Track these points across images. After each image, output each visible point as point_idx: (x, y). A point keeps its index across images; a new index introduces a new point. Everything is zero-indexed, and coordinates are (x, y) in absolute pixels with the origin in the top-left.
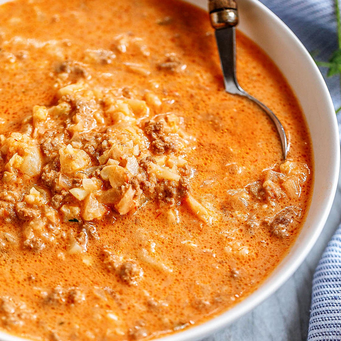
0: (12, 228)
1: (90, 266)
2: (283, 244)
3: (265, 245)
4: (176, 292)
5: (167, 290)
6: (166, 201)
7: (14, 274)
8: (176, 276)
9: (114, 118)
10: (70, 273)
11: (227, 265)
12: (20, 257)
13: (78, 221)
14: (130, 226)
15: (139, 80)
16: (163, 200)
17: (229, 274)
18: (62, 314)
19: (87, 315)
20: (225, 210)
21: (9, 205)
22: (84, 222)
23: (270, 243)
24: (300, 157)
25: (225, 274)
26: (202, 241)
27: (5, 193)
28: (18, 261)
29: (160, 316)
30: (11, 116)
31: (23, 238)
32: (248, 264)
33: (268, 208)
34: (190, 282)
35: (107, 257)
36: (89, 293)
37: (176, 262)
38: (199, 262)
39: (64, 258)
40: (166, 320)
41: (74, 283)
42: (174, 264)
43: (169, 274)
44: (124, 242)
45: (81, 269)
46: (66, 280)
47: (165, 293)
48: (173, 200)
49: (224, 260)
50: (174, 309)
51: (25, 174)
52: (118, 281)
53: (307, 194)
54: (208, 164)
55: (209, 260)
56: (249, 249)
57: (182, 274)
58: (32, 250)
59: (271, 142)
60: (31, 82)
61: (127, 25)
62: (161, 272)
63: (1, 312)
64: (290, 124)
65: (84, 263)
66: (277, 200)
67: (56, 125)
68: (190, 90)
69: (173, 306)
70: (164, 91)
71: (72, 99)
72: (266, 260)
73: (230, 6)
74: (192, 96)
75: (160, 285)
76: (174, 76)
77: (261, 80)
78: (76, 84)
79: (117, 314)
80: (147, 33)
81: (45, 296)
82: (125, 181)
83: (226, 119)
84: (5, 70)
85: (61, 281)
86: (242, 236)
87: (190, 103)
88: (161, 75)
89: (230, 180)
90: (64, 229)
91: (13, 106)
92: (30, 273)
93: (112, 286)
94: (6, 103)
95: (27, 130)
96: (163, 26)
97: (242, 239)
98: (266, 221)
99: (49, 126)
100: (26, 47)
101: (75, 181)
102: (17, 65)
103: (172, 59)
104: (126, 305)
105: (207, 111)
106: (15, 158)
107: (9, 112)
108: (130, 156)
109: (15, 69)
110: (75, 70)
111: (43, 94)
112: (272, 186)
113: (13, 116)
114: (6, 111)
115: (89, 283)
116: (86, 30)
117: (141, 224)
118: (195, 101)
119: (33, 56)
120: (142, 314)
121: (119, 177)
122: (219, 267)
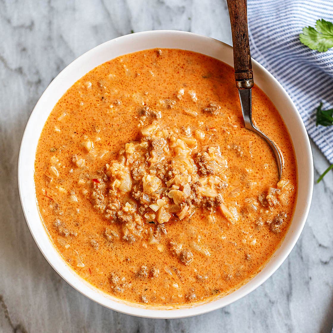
0: (115, 226)
1: (162, 252)
2: (277, 237)
3: (266, 238)
4: (213, 270)
5: (207, 267)
6: (207, 209)
7: (117, 257)
8: (213, 258)
9: (176, 151)
10: (150, 256)
11: (243, 252)
12: (120, 246)
13: (154, 223)
14: (185, 225)
15: (191, 120)
16: (205, 208)
17: (244, 257)
18: (146, 284)
19: (161, 284)
20: (243, 213)
21: (113, 212)
22: (158, 224)
23: (269, 236)
24: (290, 175)
25: (242, 257)
26: (229, 235)
27: (110, 205)
28: (119, 248)
29: (203, 285)
30: (112, 147)
31: (122, 234)
32: (256, 251)
33: (269, 213)
34: (221, 263)
35: (172, 246)
36: (162, 270)
38: (227, 249)
39: (146, 247)
40: (207, 288)
41: (153, 263)
42: (212, 250)
43: (209, 258)
44: (182, 235)
45: (157, 254)
46: (148, 261)
47: (207, 270)
48: (212, 209)
49: (242, 248)
50: (212, 280)
51: (122, 191)
52: (179, 262)
53: (293, 203)
55: (233, 248)
56: (257, 241)
57: (217, 257)
58: (127, 242)
59: (271, 165)
60: (123, 122)
61: (183, 78)
62: (204, 256)
63: (110, 283)
64: (284, 152)
65: (159, 250)
66: (275, 207)
67: (140, 156)
68: (223, 127)
69: (211, 279)
70: (206, 128)
71: (149, 139)
72: (267, 248)
73: (249, 77)
74: (224, 131)
75: (203, 264)
76: (213, 117)
77: (267, 120)
78: (152, 125)
79: (178, 284)
80: (195, 84)
81: (136, 272)
82: (183, 201)
83: (244, 148)
84: (107, 114)
85: (145, 261)
86: (253, 231)
87: (222, 136)
88: (205, 116)
89: (246, 192)
90: (146, 227)
91: (113, 140)
92: (127, 256)
93: (175, 265)
94: (108, 138)
95: (122, 160)
96: (206, 79)
97: (253, 233)
98: (267, 222)
99: (136, 157)
100: (119, 96)
101: (152, 199)
102: (114, 109)
103: (212, 105)
104: (183, 278)
105: (233, 141)
106: (116, 183)
107: (111, 144)
108: (185, 184)
109: (113, 113)
110: (151, 114)
111: (131, 131)
112: (272, 198)
113: (113, 147)
114: (109, 144)
115: (162, 263)
116: (157, 83)
117: (192, 223)
118: (226, 135)
119: (124, 103)
120: (193, 283)
121: (179, 198)
122: (239, 252)
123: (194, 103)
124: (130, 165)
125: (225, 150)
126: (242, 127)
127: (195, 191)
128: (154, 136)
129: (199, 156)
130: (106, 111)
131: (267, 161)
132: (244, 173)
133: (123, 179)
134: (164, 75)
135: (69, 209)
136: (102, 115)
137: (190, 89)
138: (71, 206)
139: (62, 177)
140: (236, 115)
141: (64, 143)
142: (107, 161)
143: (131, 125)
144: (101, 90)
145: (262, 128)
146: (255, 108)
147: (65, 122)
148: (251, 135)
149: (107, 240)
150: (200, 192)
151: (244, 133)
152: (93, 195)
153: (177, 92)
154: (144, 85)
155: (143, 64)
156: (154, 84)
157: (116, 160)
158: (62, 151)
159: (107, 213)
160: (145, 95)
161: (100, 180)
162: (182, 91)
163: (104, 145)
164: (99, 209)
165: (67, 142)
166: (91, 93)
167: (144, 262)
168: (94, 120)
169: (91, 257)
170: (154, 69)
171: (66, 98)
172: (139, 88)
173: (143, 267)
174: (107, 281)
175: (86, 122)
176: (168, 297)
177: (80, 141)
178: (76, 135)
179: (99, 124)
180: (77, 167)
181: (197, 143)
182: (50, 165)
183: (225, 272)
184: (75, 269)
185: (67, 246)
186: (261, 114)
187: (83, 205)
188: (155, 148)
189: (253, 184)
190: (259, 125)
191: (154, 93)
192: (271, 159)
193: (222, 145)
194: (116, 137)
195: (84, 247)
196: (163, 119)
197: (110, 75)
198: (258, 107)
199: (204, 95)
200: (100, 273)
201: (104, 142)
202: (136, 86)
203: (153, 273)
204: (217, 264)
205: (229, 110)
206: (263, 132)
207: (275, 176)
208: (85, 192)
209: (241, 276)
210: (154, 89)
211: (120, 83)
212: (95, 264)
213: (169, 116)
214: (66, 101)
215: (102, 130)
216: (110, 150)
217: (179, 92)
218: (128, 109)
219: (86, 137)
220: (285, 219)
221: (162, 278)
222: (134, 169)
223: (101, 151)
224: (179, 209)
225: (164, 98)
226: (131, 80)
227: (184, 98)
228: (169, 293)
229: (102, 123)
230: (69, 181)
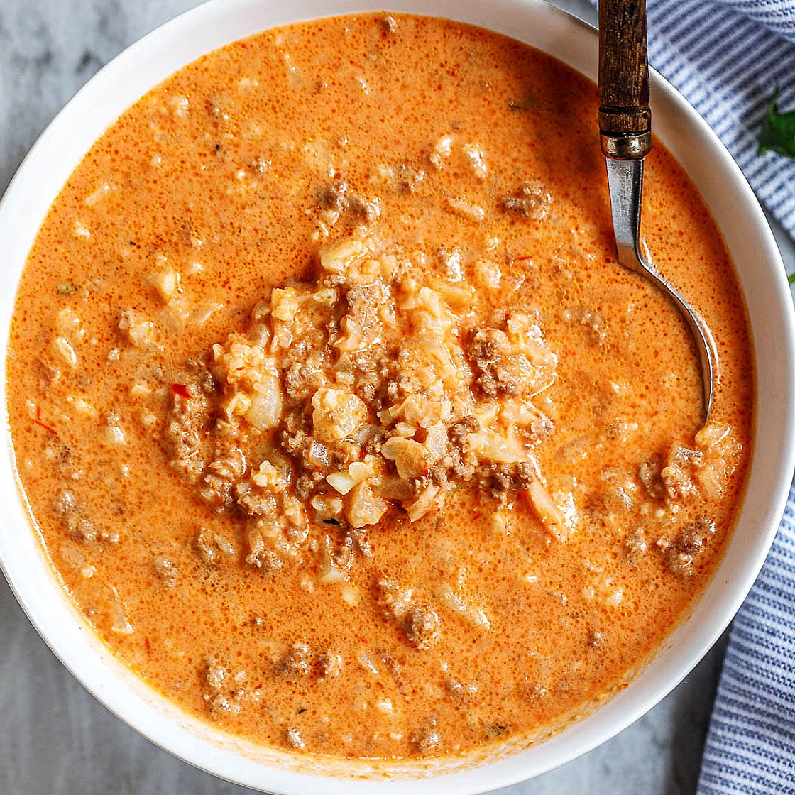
0: (228, 522)
1: (355, 607)
2: (683, 589)
3: (652, 588)
4: (493, 667)
5: (480, 661)
6: (491, 496)
7: (227, 612)
8: (497, 636)
9: (414, 321)
10: (321, 616)
11: (584, 622)
12: (238, 581)
13: (338, 524)
14: (426, 535)
15: (465, 229)
16: (486, 491)
17: (586, 639)
18: (304, 694)
19: (344, 699)
20: (592, 510)
21: (223, 485)
22: (349, 527)
23: (661, 585)
24: (734, 412)
25: (578, 638)
26: (548, 571)
28: (234, 588)
29: (463, 709)
30: (233, 293)
31: (245, 549)
32: (619, 622)
33: (665, 517)
34: (518, 650)
35: (384, 594)
36: (350, 658)
37: (500, 610)
38: (539, 612)
39: (311, 589)
40: (474, 718)
41: (327, 636)
42: (495, 612)
43: (486, 633)
44: (414, 563)
45: (340, 610)
46: (313, 630)
47: (477, 666)
48: (504, 497)
49: (581, 612)
50: (488, 698)
51: (253, 426)
52: (400, 639)
53: (737, 493)
55: (554, 609)
56: (625, 594)
57: (507, 632)
58: (260, 571)
59: (685, 376)
61: (452, 106)
62: (473, 628)
63: (202, 685)
64: (723, 344)
65: (346, 599)
66: (683, 503)
67: (311, 327)
68: (554, 257)
69: (487, 692)
70: (507, 258)
71: (342, 282)
72: (651, 618)
73: (637, 128)
74: (557, 270)
75: (468, 651)
76: (529, 226)
77: (683, 244)
78: (353, 240)
79: (393, 701)
80: (487, 127)
81: (275, 659)
82: (422, 472)
83: (613, 323)
84: (227, 196)
85: (305, 630)
86: (614, 566)
87: (551, 284)
88: (505, 222)
89: (606, 449)
90: (316, 533)
91: (239, 273)
92: (254, 611)
93: (388, 647)
94: (226, 266)
95: (259, 337)
96: (517, 112)
97: (614, 572)
98: (659, 543)
99: (299, 331)
100: (265, 146)
101: (337, 458)
102: (248, 184)
103: (527, 191)
104: (409, 686)
105: (580, 301)
106: (238, 402)
107: (231, 284)
108: (433, 423)
109: (244, 194)
110: (352, 206)
111: (292, 250)
112: (678, 477)
113: (237, 293)
114: (226, 283)
115: (351, 639)
116: (376, 114)
117: (447, 531)
118: (561, 280)
119: (278, 166)
120: (435, 703)
121: (412, 463)
122: (571, 624)
123: (479, 181)
124: (282, 353)
125: (557, 323)
126: (608, 261)
127: (458, 444)
128: (355, 275)
129: (478, 342)
130: (226, 187)
131: (672, 365)
132: (606, 396)
133: (257, 393)
134: (397, 93)
135: (101, 463)
136: (211, 198)
137: (470, 141)
138: (105, 457)
139: (86, 369)
140: (595, 223)
141: (98, 271)
142: (217, 333)
143: (292, 233)
144: (216, 125)
145: (667, 267)
146: (650, 208)
147: (105, 209)
148: (634, 285)
149: (203, 562)
150: (473, 447)
151: (613, 276)
152: (171, 430)
153: (432, 145)
154: (339, 119)
155: (339, 55)
156: (368, 117)
157: (243, 335)
158: (90, 293)
159: (206, 486)
160: (339, 147)
161: (193, 389)
162: (445, 144)
163: (213, 285)
164: (186, 471)
165: (109, 270)
166: (185, 132)
167: (303, 632)
168: (188, 210)
169: (153, 606)
170: (369, 74)
171: (113, 139)
172: (324, 126)
173: (297, 645)
174: (194, 678)
175: (165, 214)
176: (361, 736)
177: (146, 270)
178: (134, 251)
179: (202, 225)
180: (131, 344)
181: (476, 299)
182: (54, 332)
183: (528, 677)
184: (106, 638)
185: (89, 571)
186: (666, 227)
187: (142, 455)
188: (355, 311)
189: (628, 429)
190: (659, 260)
191: (367, 145)
192: (685, 359)
193: (548, 308)
194: (249, 264)
195: (135, 578)
196: (386, 221)
197: (244, 82)
198: (661, 205)
199: (507, 159)
200: (174, 655)
201: (213, 277)
203: (326, 666)
204: (505, 654)
205: (576, 209)
206: (669, 279)
207: (694, 409)
208: (150, 419)
209: (570, 692)
210: (367, 132)
211: (270, 106)
212: (164, 626)
213: (403, 213)
214: (112, 149)
215: (210, 242)
216: (228, 302)
217: (436, 148)
218: (288, 186)
219: (161, 259)
220: (709, 539)
221: (348, 680)
222: (290, 366)
223: (201, 303)
224: (409, 492)
225: (392, 159)
226: (304, 100)
227: (449, 164)
228: (365, 726)
229: (212, 220)
230: (105, 383)
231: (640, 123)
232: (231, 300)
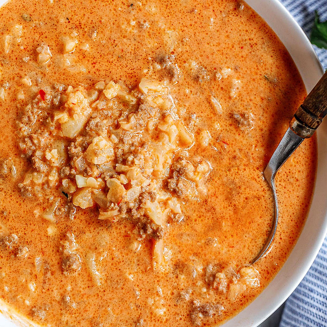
0: (22, 163)
1: (49, 237)
3: (178, 318)
4: (89, 303)
5: (85, 296)
6: (139, 232)
8: (100, 291)
9: (160, 136)
10: (33, 230)
11: (140, 312)
12: (9, 190)
13: (68, 197)
15: (209, 113)
16: (139, 229)
17: (135, 319)
18: (2, 257)
19: (17, 271)
20: (176, 268)
21: (31, 146)
22: (71, 201)
23: (183, 320)
24: (265, 270)
25: (132, 317)
26: (140, 280)
27: (36, 136)
28: (5, 192)
29: (64, 312)
30: (94, 70)
31: (21, 179)
32: (154, 323)
33: (205, 293)
34: (104, 303)
35: (66, 240)
36: (32, 256)
37: (108, 281)
38: (124, 294)
39: (37, 216)
40: (65, 318)
41: (29, 240)
42: (106, 281)
43: (96, 287)
44: (87, 236)
45: (42, 233)
46: (25, 234)
47: (82, 298)
48: (144, 236)
49: (142, 307)
50: (77, 315)
52: (58, 263)
53: (242, 304)
54: (197, 222)
55: (131, 298)
56: (165, 313)
57: (105, 293)
58: (20, 193)
59: (257, 240)
60: (131, 52)
61: (242, 59)
62: (92, 281)
65: (48, 231)
66: (217, 292)
68: (237, 151)
69: (79, 312)
70: (218, 137)
71: (142, 98)
74: (235, 157)
75: (83, 289)
76: (237, 131)
77: (295, 185)
78: (159, 84)
79: (37, 287)
80: (249, 78)
82: (117, 202)
84: (121, 28)
85: (22, 231)
86: (169, 298)
87: (228, 161)
88: (228, 122)
90: (55, 194)
91: (102, 63)
92: (6, 208)
93: (51, 263)
94: (99, 56)
95: (91, 96)
96: (266, 81)
97: (167, 301)
98: (195, 302)
100: (152, 19)
101: (86, 170)
102: (133, 29)
104: (48, 286)
106: (62, 117)
107: (96, 66)
108: (137, 185)
109: (128, 32)
110: (170, 70)
111: (131, 70)
112: (222, 280)
113: (95, 71)
114: (94, 63)
115: (39, 249)
116: (207, 39)
117: (110, 233)
118: (234, 163)
119: (151, 31)
120: (54, 300)
121: (116, 195)
122: (134, 309)
123: (230, 98)
124: (96, 109)
126: (258, 169)
127: (140, 202)
128: (150, 99)
129: (180, 164)
130: (123, 24)
131: (255, 232)
133: (73, 119)
134: (223, 37)
136: (114, 24)
137: (238, 78)
139: (10, 57)
140: (265, 150)
141: (45, 20)
142: (75, 82)
143: (137, 63)
145: (281, 190)
146: (292, 161)
148: (263, 188)
150: (146, 207)
152: (26, 108)
153: (221, 69)
154: (191, 30)
155: (210, 4)
156: (203, 38)
157: (85, 90)
158: (35, 26)
159: (24, 142)
160: (182, 41)
161: (48, 97)
162: (227, 72)
163: (88, 60)
164: (20, 129)
165: (49, 23)
167: (20, 232)
168: (100, 21)
170: (217, 21)
172: (182, 28)
173: (14, 235)
175: (89, 17)
176: (13, 292)
177: (65, 33)
178: (66, 23)
179: (102, 32)
180: (36, 60)
181: (193, 145)
182: (8, 32)
183: (100, 318)
186: (293, 173)
187: (7, 109)
188: (139, 114)
190: (280, 185)
191: (194, 49)
194: (110, 62)
198: (297, 162)
199: (248, 97)
201: (91, 56)
202: (181, 22)
203: (19, 253)
205: (261, 139)
206: (278, 196)
207: (250, 257)
208: (21, 96)
210: (198, 44)
211: (166, 4)
213: (188, 88)
215: (100, 41)
216: (89, 72)
217: (222, 71)
218: (149, 42)
219: (75, 33)
220: (217, 315)
221: (25, 265)
222: (95, 118)
223: (78, 64)
224: (106, 206)
225: (200, 63)
226: (182, 11)
227: (223, 82)
228: (18, 289)
229: (107, 33)
230: (14, 68)
231: (314, 124)
232: (91, 72)
